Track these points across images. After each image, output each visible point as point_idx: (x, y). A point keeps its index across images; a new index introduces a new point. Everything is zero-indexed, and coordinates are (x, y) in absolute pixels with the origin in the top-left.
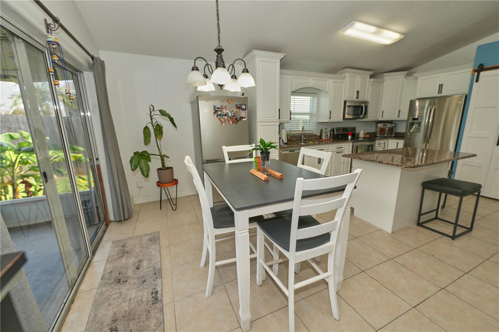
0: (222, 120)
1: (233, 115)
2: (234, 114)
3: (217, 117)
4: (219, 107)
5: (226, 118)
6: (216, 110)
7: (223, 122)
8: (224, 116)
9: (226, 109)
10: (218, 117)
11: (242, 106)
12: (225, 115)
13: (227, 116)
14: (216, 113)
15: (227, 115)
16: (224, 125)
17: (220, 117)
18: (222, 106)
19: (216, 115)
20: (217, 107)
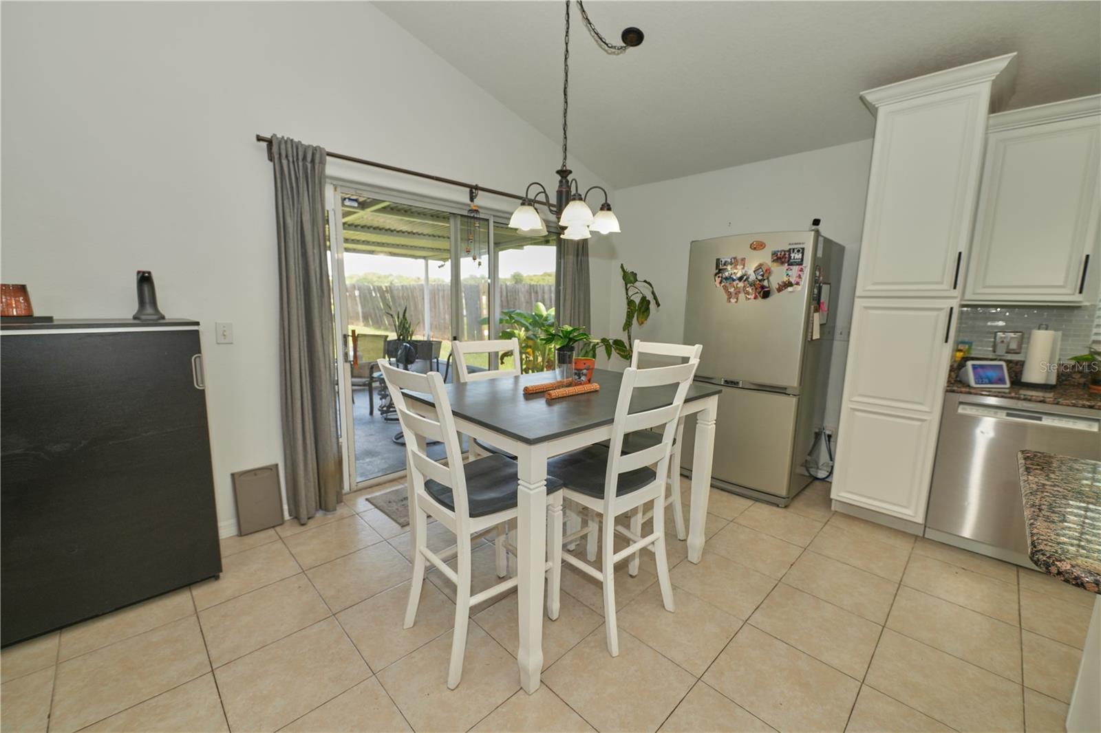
0: (732, 290)
1: (760, 278)
2: (763, 275)
3: (721, 283)
4: (729, 260)
5: (741, 284)
6: (721, 267)
7: (733, 294)
8: (737, 282)
9: (744, 265)
10: (723, 284)
11: (792, 255)
12: (740, 279)
13: (745, 281)
14: (720, 275)
15: (745, 277)
16: (733, 300)
17: (728, 284)
18: (735, 258)
19: (718, 280)
20: (723, 262)
